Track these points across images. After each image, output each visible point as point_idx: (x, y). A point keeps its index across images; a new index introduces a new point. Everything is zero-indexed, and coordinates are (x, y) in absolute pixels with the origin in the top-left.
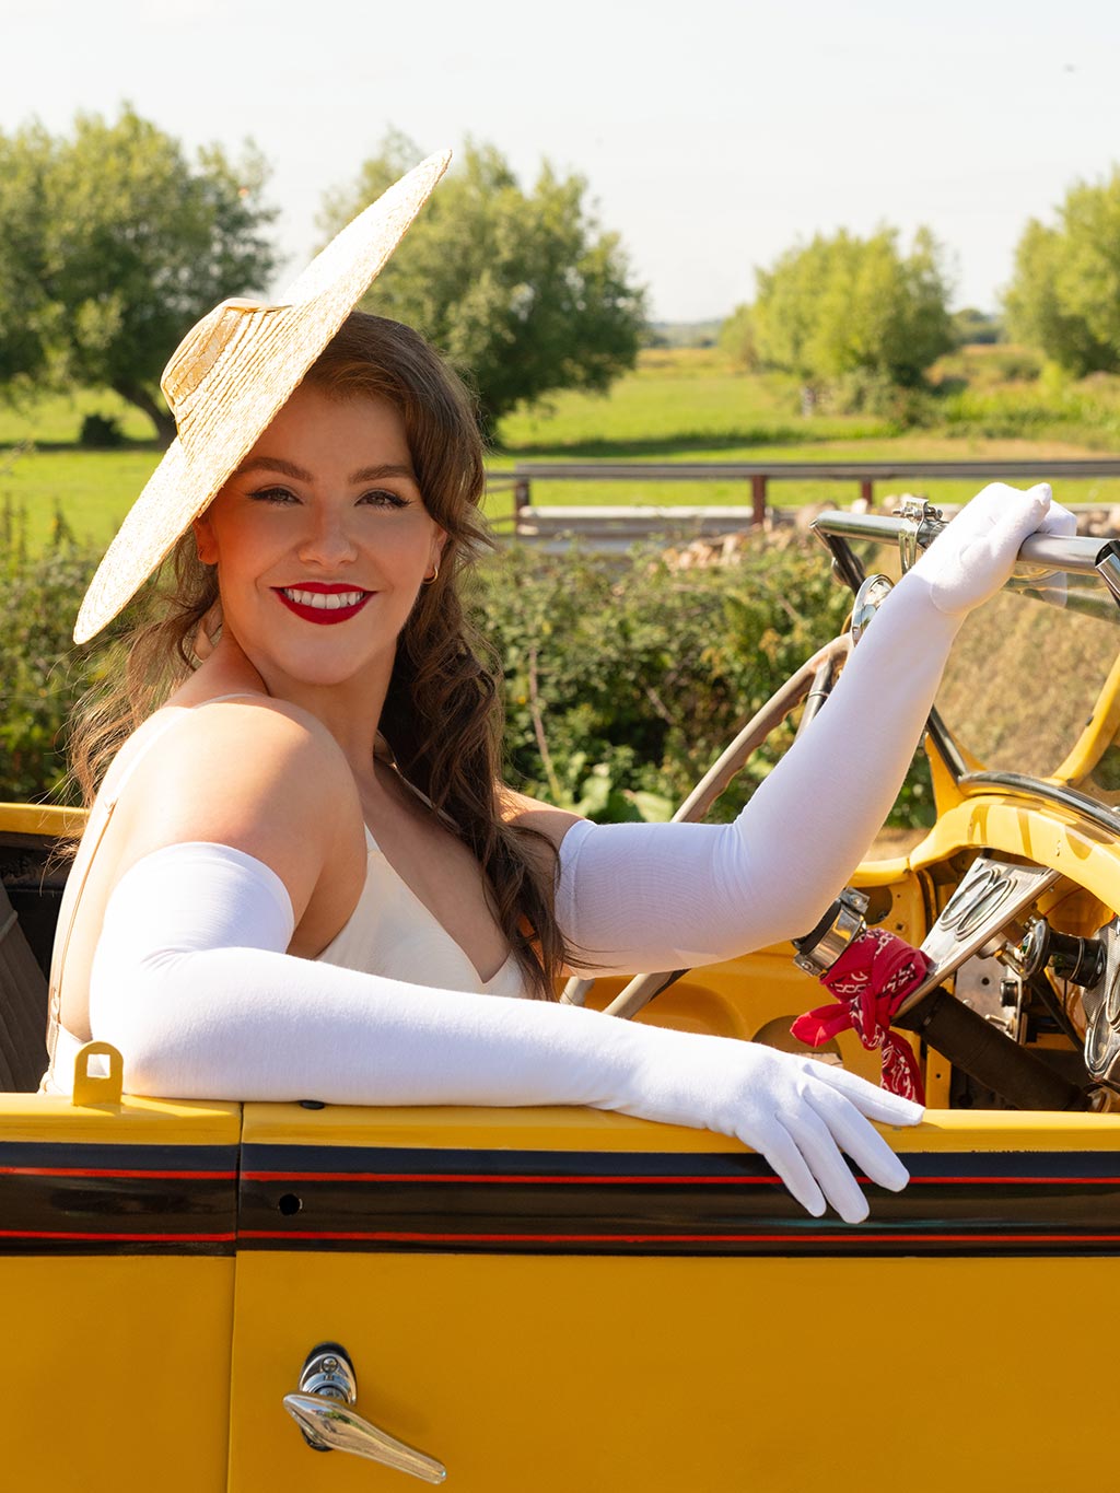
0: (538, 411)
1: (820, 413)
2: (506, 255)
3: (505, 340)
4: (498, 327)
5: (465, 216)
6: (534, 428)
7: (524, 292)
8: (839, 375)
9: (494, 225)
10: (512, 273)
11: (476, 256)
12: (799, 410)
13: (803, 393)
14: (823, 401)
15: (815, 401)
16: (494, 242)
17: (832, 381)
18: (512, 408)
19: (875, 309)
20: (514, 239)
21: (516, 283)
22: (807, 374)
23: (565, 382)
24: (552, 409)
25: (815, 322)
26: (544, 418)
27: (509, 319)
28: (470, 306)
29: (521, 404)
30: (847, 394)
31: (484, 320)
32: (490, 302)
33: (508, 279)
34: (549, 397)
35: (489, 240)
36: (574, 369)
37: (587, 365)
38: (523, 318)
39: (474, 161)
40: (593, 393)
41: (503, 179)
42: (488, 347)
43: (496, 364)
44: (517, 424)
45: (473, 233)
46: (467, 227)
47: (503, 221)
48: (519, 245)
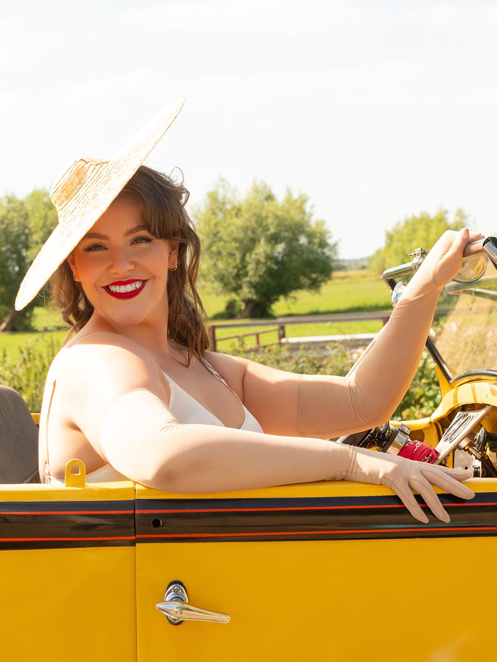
0: (290, 301)
2: (272, 230)
3: (273, 269)
4: (269, 263)
5: (255, 215)
6: (289, 308)
7: (280, 248)
9: (267, 217)
10: (275, 239)
11: (260, 230)
16: (267, 225)
18: (277, 300)
20: (276, 222)
21: (276, 243)
23: (300, 287)
24: (295, 298)
26: (293, 303)
27: (275, 260)
28: (256, 254)
29: (282, 298)
31: (263, 260)
32: (265, 252)
33: (273, 242)
34: (293, 294)
35: (264, 224)
36: (304, 280)
37: (310, 278)
38: (280, 258)
39: (256, 190)
40: (313, 291)
41: (270, 198)
42: (265, 272)
43: (269, 280)
44: (280, 307)
45: (256, 222)
46: (254, 219)
47: (271, 215)
48: (278, 225)
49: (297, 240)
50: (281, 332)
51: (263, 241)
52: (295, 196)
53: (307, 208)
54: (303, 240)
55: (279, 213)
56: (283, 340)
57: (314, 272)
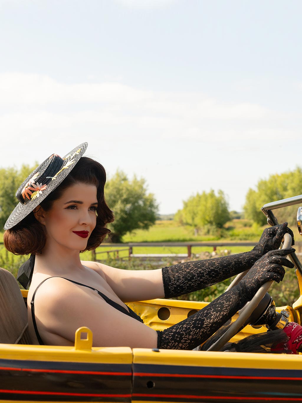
0: (132, 235)
1: (199, 235)
2: (125, 196)
3: (124, 217)
4: (122, 214)
5: (116, 188)
6: (131, 238)
7: (129, 206)
8: (204, 226)
9: (122, 189)
10: (126, 201)
11: (118, 196)
12: (194, 234)
13: (195, 230)
14: (200, 232)
15: (198, 232)
16: (122, 193)
17: (202, 227)
18: (125, 234)
19: (212, 209)
20: (127, 192)
21: (127, 203)
22: (196, 226)
23: (137, 227)
24: (135, 233)
25: (197, 213)
26: (134, 236)
27: (125, 212)
28: (116, 209)
29: (128, 233)
30: (205, 230)
31: (119, 212)
32: (120, 208)
33: (125, 203)
34: (135, 231)
35: (121, 193)
36: (141, 224)
37: (143, 223)
38: (128, 212)
39: (118, 175)
40: (145, 230)
41: (125, 179)
42: (120, 219)
43: (122, 223)
44: (127, 237)
45: (117, 192)
46: (115, 190)
47: (124, 188)
48: (129, 194)
49: (137, 202)
50: (131, 251)
51: (120, 202)
52: (139, 179)
53: (145, 186)
54: (141, 203)
55: (129, 188)
56: (132, 255)
57: (146, 220)
